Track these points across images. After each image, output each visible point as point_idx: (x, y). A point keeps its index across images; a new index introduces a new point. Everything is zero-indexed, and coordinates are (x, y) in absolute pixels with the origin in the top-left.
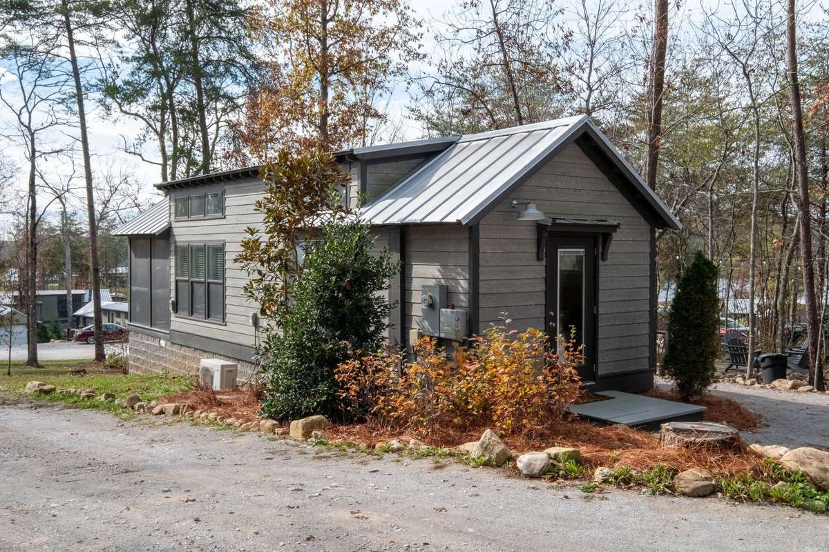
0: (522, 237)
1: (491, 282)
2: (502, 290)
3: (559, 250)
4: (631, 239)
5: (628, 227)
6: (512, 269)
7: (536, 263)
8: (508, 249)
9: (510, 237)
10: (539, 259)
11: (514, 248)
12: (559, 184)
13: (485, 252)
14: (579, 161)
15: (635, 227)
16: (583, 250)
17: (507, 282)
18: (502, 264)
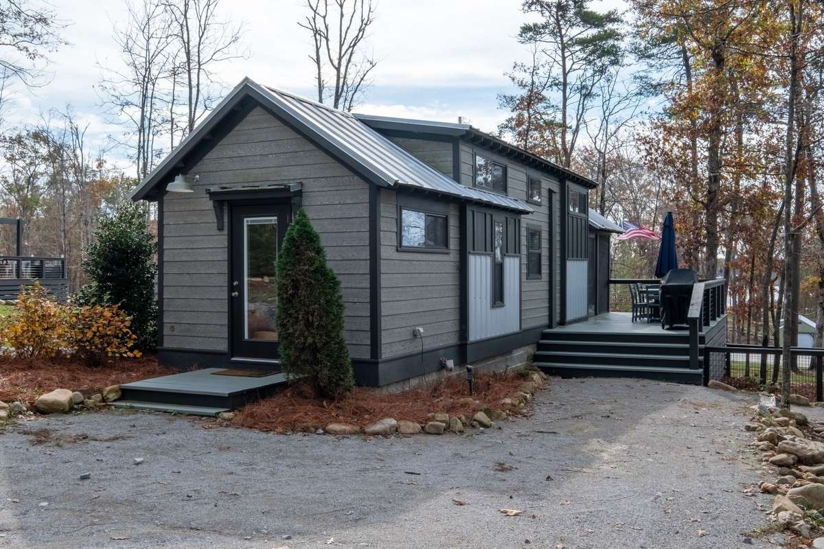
0: (203, 208)
1: (175, 251)
2: (184, 258)
3: (245, 220)
4: (337, 202)
5: (334, 188)
6: (194, 238)
7: (218, 232)
8: (190, 220)
9: (191, 209)
10: (220, 229)
11: (195, 219)
12: (242, 153)
13: (168, 224)
14: (265, 125)
15: (343, 188)
16: (276, 218)
17: (190, 251)
18: (184, 234)
